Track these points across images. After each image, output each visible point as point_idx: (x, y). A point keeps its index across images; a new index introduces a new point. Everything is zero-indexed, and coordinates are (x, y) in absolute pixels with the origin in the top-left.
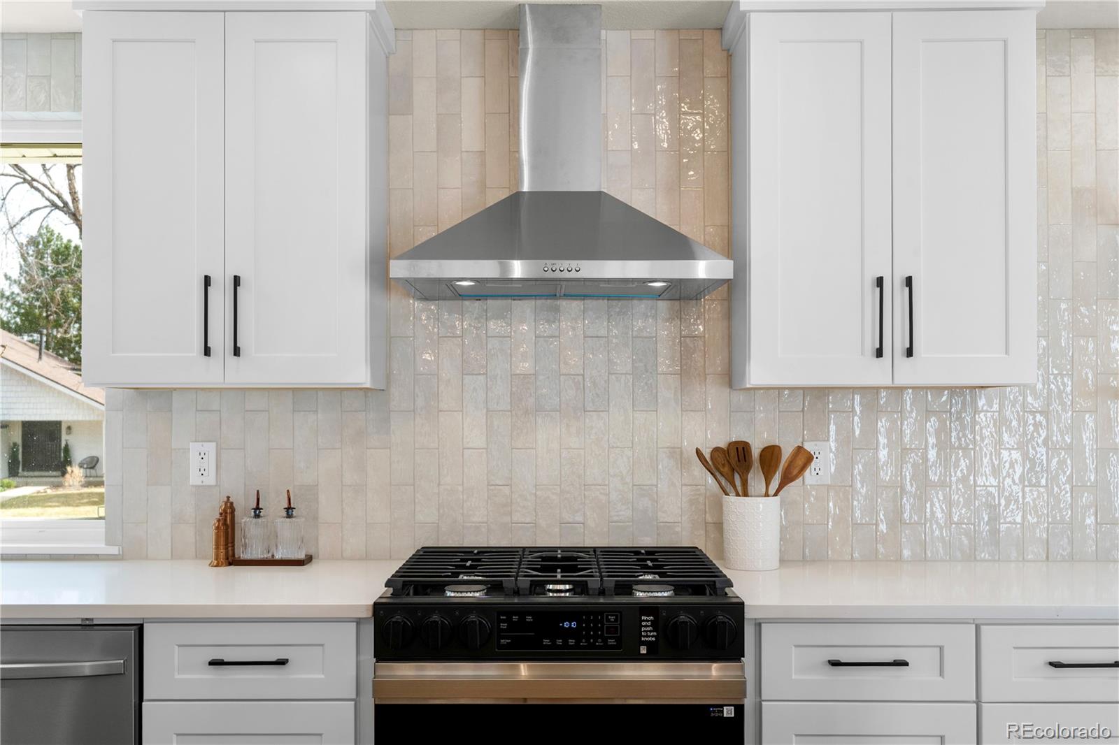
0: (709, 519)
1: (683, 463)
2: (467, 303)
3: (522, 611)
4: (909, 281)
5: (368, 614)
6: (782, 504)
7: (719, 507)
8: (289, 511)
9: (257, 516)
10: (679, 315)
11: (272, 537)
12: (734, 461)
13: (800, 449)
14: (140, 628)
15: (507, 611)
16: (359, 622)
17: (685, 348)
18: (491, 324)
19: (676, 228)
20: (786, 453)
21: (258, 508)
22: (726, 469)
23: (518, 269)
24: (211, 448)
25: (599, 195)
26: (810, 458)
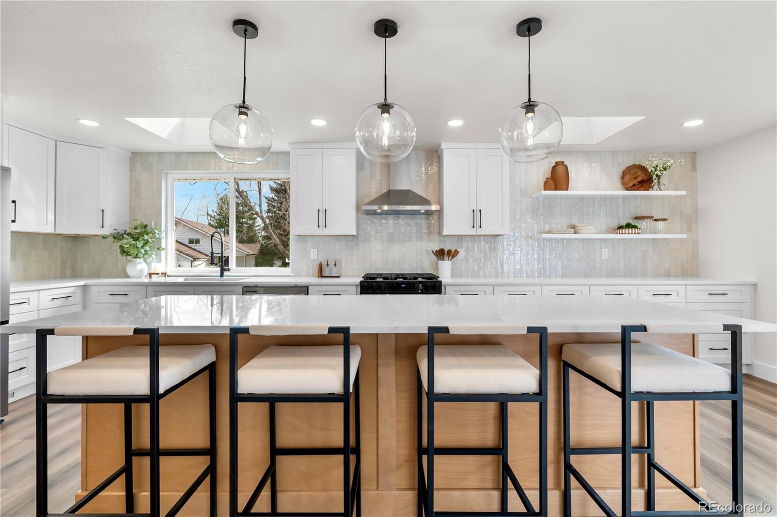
0: (435, 267)
1: (429, 254)
2: (377, 216)
3: (393, 283)
4: (480, 210)
5: (359, 284)
6: (452, 263)
7: (437, 264)
8: (335, 265)
9: (327, 266)
10: (428, 219)
11: (331, 271)
12: (441, 253)
13: (456, 250)
14: (308, 287)
15: (389, 283)
16: (357, 285)
17: (429, 226)
18: (383, 220)
19: (426, 198)
20: (453, 251)
21: (328, 264)
22: (439, 255)
23: (386, 208)
24: (316, 250)
25: (409, 191)
26: (458, 252)
